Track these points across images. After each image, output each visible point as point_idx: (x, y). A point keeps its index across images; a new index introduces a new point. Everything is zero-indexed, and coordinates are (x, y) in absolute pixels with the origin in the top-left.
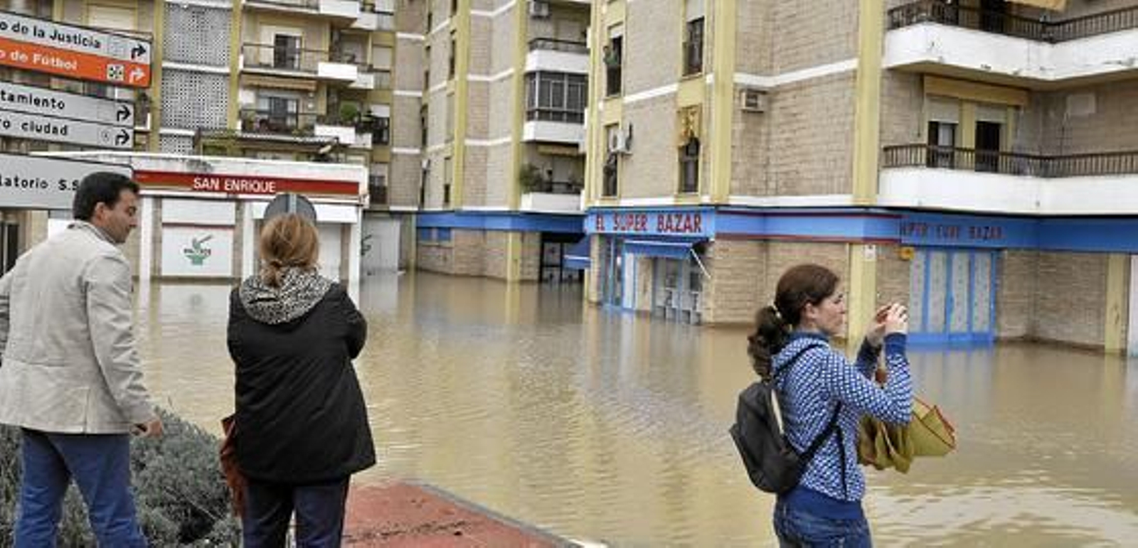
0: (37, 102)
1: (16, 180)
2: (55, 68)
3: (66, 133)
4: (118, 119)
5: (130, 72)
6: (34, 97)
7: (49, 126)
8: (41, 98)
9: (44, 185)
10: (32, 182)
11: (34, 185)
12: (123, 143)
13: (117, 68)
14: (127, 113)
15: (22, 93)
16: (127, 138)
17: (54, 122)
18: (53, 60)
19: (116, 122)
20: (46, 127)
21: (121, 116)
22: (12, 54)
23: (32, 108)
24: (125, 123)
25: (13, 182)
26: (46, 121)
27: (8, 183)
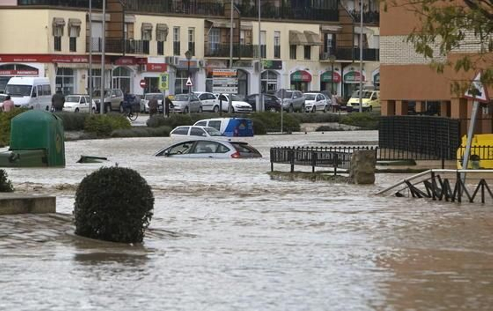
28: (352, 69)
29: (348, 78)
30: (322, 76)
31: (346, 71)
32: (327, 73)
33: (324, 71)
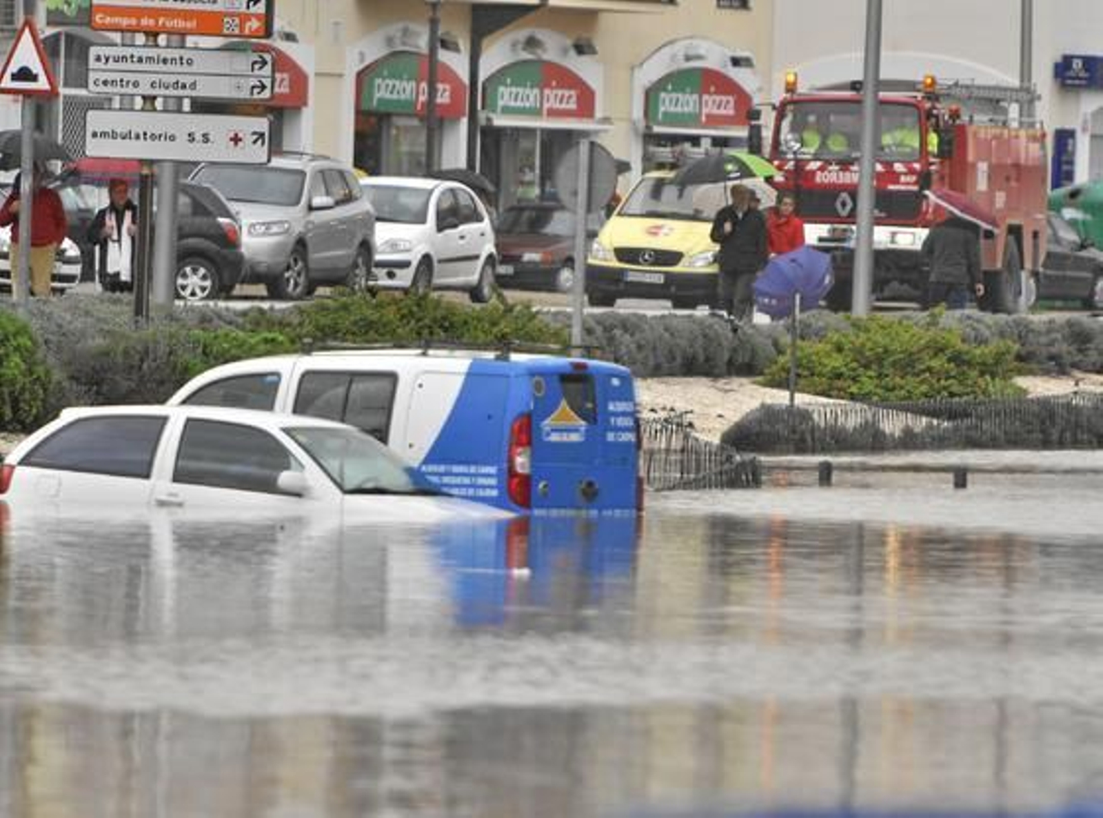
0: (165, 61)
1: (145, 134)
2: (178, 28)
3: (195, 89)
4: (253, 70)
5: (245, 23)
6: (162, 57)
7: (177, 83)
8: (169, 57)
9: (172, 138)
10: (160, 136)
11: (162, 138)
12: (259, 93)
13: (233, 21)
14: (264, 63)
15: (150, 55)
16: (263, 87)
17: (182, 79)
18: (176, 22)
19: (250, 73)
20: (174, 83)
21: (257, 66)
22: (142, 20)
23: (161, 67)
24: (262, 72)
25: (142, 136)
26: (173, 79)
27: (138, 137)
28: (532, 43)
29: (506, 95)
30: (364, 78)
31: (496, 55)
32: (393, 62)
33: (374, 50)
